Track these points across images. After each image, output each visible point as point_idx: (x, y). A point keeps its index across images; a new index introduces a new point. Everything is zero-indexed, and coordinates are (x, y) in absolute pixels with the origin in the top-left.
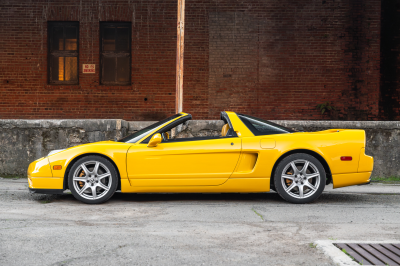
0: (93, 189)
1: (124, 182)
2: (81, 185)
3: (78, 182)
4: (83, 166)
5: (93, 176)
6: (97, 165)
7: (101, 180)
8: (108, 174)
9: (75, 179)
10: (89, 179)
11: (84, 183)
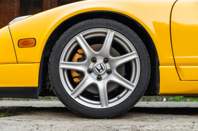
0: (102, 85)
1: (166, 71)
2: (75, 78)
3: (69, 72)
4: (80, 39)
5: (100, 61)
6: (110, 36)
7: (119, 69)
8: (132, 56)
9: (64, 65)
10: (92, 65)
11: (81, 75)
